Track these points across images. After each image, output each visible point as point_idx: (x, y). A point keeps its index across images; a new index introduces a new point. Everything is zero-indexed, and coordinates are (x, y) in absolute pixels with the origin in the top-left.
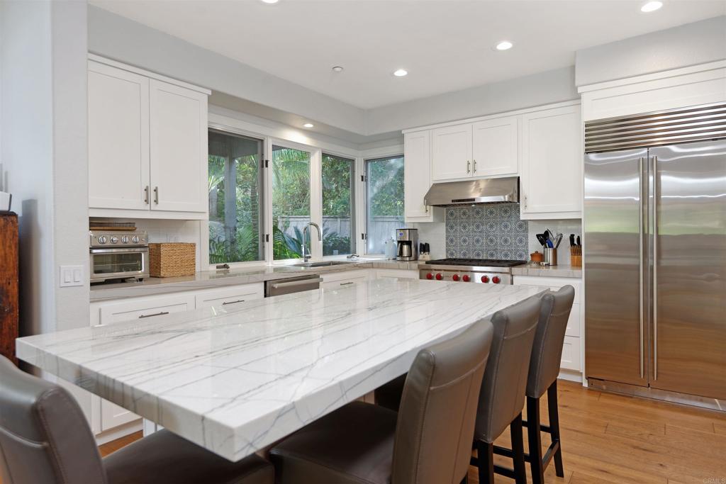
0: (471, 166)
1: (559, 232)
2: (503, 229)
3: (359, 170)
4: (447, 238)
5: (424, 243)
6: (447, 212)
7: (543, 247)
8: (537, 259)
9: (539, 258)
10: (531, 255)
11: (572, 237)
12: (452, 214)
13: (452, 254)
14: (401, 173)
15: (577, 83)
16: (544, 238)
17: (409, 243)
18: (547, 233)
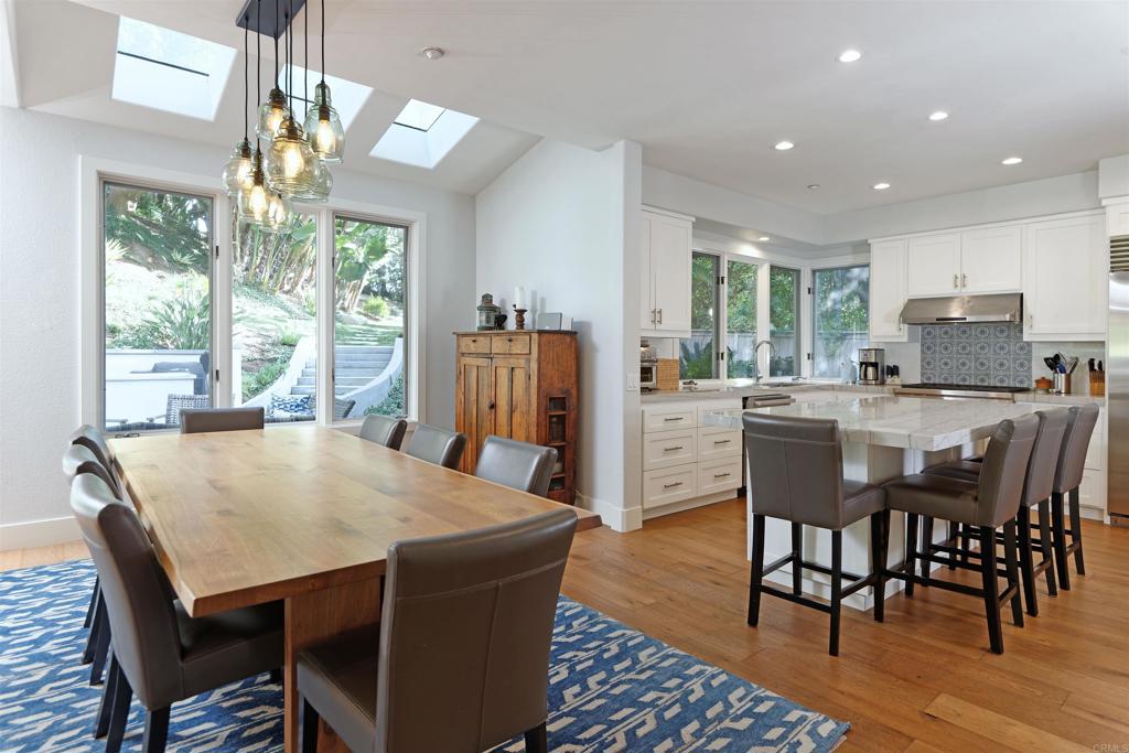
0: (960, 280)
1: (1074, 356)
2: (998, 351)
3: (806, 282)
4: (922, 360)
5: (891, 365)
6: (923, 331)
7: (1052, 372)
8: (1044, 385)
9: (1047, 385)
10: (1037, 381)
11: (1091, 362)
12: (929, 333)
13: (929, 378)
14: (865, 285)
15: (1100, 196)
16: (1054, 363)
17: (875, 365)
18: (1057, 357)
